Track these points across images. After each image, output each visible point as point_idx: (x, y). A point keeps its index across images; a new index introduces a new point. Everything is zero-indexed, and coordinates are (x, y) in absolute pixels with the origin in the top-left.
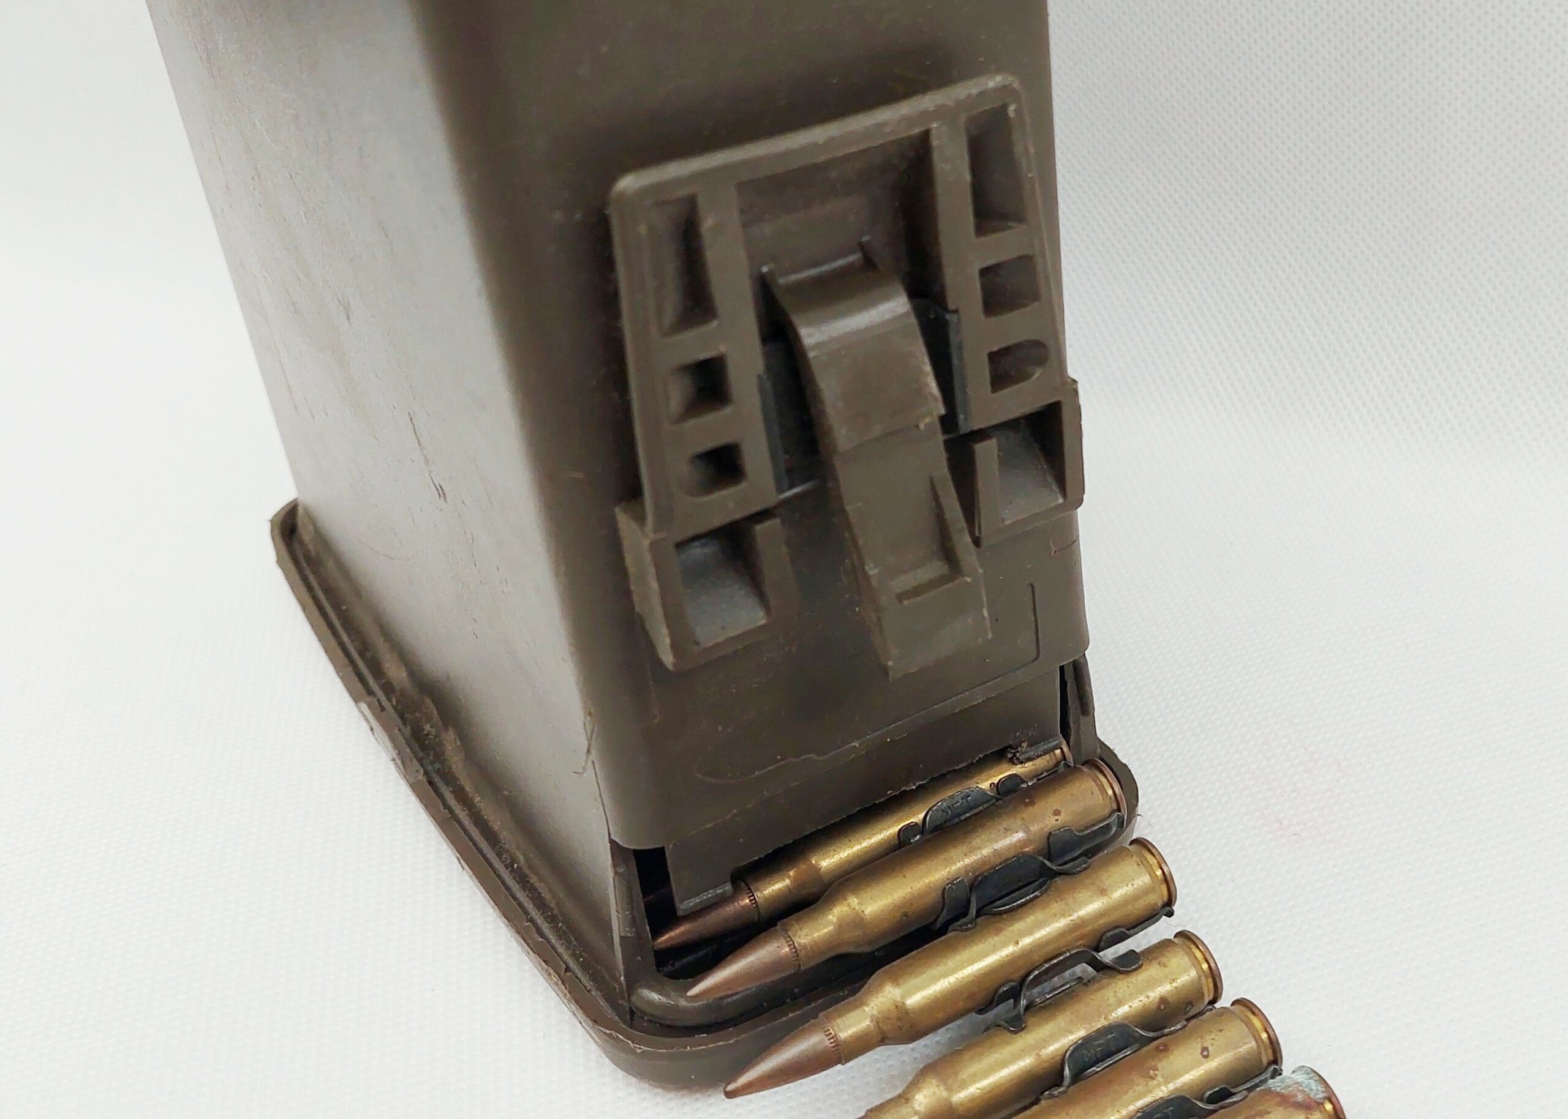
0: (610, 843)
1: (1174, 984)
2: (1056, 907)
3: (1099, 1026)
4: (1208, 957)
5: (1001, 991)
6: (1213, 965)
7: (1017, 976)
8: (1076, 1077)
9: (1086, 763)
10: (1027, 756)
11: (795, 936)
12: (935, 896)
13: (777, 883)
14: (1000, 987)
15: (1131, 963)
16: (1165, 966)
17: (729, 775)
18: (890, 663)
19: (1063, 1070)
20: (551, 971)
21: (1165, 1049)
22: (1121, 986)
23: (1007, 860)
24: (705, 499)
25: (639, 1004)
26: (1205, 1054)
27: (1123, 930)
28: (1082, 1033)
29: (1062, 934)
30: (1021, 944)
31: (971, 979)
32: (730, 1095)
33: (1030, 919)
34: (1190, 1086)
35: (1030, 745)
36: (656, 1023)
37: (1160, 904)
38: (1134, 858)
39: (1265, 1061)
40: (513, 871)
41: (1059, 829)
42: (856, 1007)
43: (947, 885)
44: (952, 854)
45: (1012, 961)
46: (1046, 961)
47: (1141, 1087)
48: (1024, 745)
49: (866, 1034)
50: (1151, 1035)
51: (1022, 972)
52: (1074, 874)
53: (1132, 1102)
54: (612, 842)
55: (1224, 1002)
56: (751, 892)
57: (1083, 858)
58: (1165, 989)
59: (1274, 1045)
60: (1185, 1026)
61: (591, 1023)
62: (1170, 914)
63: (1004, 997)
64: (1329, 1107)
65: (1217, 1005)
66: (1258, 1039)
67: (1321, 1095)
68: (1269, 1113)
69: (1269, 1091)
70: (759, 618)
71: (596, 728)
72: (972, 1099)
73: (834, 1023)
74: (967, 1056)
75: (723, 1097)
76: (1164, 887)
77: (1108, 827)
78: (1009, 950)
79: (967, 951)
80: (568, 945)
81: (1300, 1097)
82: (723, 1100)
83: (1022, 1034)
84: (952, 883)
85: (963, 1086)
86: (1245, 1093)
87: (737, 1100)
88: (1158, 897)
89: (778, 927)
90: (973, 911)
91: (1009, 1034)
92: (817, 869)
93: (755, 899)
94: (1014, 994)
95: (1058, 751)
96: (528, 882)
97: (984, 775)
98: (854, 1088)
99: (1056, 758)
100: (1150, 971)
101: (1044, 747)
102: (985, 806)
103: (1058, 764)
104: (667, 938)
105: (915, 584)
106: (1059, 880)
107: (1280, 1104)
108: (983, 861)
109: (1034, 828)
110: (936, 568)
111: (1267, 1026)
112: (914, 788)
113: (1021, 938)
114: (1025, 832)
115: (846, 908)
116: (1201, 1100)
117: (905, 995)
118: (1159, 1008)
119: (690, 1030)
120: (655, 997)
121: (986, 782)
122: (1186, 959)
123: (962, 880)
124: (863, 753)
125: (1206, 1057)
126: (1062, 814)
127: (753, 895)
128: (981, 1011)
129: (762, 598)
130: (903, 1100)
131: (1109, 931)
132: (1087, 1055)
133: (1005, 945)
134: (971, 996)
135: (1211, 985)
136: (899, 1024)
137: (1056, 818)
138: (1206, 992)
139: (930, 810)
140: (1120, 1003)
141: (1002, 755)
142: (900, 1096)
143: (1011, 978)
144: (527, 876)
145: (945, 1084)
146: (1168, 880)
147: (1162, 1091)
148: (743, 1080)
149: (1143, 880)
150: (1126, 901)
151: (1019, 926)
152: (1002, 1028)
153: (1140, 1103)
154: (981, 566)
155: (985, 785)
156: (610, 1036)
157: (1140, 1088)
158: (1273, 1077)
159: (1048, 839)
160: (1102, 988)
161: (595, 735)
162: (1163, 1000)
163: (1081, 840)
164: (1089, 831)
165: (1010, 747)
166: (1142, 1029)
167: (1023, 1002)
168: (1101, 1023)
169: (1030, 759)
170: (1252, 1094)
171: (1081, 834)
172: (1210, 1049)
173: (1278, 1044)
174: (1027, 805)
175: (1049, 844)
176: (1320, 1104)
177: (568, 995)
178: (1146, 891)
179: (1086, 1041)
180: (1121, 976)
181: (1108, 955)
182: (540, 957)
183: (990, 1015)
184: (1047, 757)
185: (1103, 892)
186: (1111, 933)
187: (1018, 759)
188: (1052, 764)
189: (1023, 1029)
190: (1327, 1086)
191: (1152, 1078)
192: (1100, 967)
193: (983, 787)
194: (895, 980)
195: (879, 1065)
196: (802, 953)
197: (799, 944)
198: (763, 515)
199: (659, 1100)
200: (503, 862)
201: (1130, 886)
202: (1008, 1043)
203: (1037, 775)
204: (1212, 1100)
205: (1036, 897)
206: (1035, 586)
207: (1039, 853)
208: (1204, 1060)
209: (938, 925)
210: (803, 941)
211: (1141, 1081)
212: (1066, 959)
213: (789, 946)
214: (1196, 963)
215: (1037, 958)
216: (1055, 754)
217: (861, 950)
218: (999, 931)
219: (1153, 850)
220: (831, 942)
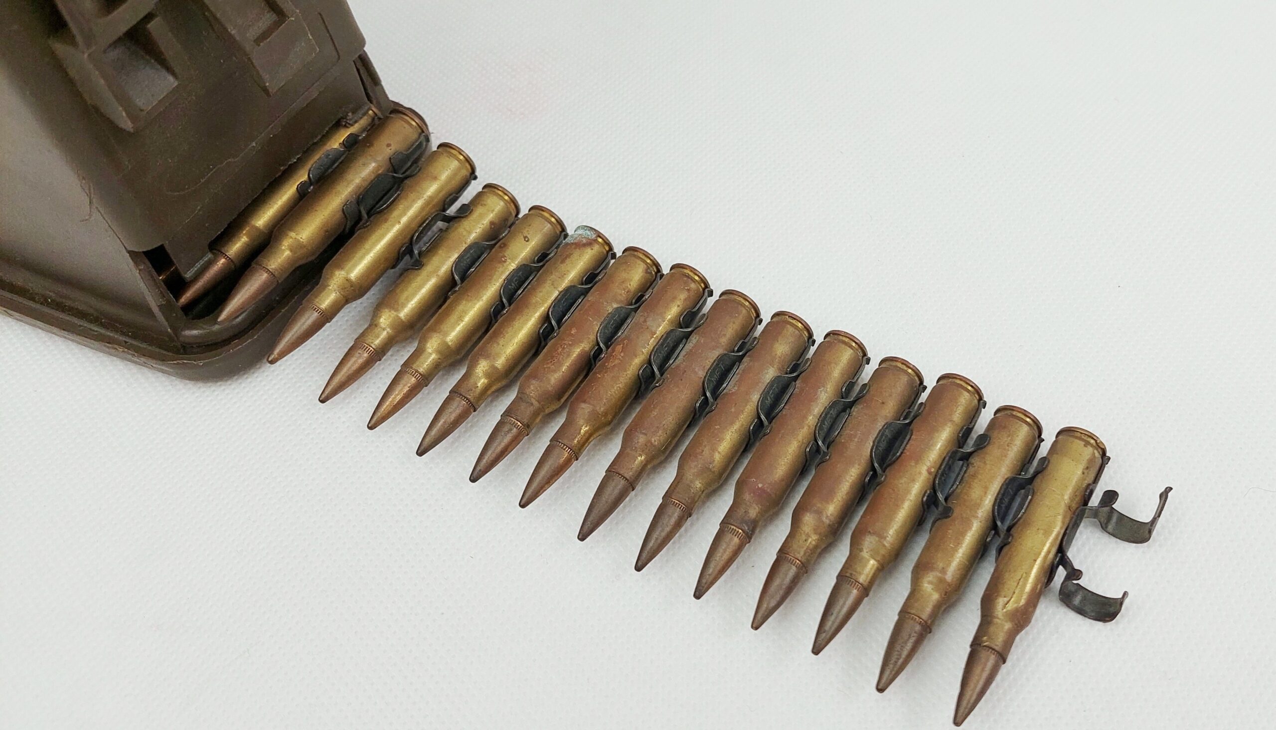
0: (128, 253)
1: (494, 213)
2: (412, 196)
3: (464, 248)
4: (506, 192)
5: (401, 251)
6: (510, 196)
7: (407, 240)
8: (463, 279)
9: (391, 112)
10: (354, 120)
11: (267, 266)
12: (339, 215)
13: (237, 243)
14: (400, 249)
15: (465, 211)
16: (485, 205)
17: (187, 187)
18: (267, 84)
19: (454, 277)
20: (116, 346)
21: (505, 245)
22: (466, 224)
23: (372, 181)
24: (110, 17)
25: (187, 341)
26: (526, 239)
27: (454, 195)
28: (456, 256)
29: (422, 208)
30: (402, 222)
31: (382, 250)
32: (272, 362)
33: (401, 207)
34: (525, 258)
35: (353, 113)
36: (202, 346)
37: (468, 174)
38: (445, 154)
39: (558, 232)
40: (49, 305)
41: (394, 154)
42: (324, 289)
43: (344, 206)
44: (339, 189)
45: (401, 233)
46: (420, 226)
47: (501, 268)
48: (350, 114)
49: (336, 301)
50: (493, 242)
51: (409, 237)
52: (414, 175)
53: (500, 277)
54: (129, 252)
55: (524, 211)
56: (224, 254)
57: (415, 165)
58: (491, 217)
59: (560, 222)
60: (509, 231)
61: (161, 363)
62: (475, 178)
63: (404, 254)
64: (600, 240)
65: (520, 216)
66: (551, 222)
67: (594, 236)
68: (572, 254)
69: (567, 244)
70: (171, 82)
71: (91, 185)
72: (413, 309)
73: (315, 302)
74: (398, 291)
75: (269, 365)
76: (467, 165)
77: (421, 144)
78: (396, 228)
79: (373, 237)
80: (116, 330)
81: (584, 241)
82: (269, 367)
83: (424, 268)
84: (346, 204)
85: (404, 306)
86: (556, 250)
87: (278, 363)
88: (465, 172)
89: (253, 265)
90: (365, 216)
91: (416, 271)
92: (257, 228)
93: (228, 257)
94: (409, 251)
95: (371, 112)
96: (65, 306)
97: (333, 140)
98: (338, 335)
99: (371, 116)
100: (478, 211)
101: (361, 112)
102: (344, 156)
103: (373, 119)
104: (185, 298)
105: (261, 31)
106: (407, 182)
107: (575, 248)
108: (358, 187)
109: (380, 158)
110: (269, 18)
111: (552, 214)
112: (295, 160)
113: (400, 219)
114: (375, 162)
115: (291, 240)
116: (534, 263)
117: (348, 273)
118: (491, 228)
119: (227, 342)
120: (195, 332)
121: (336, 143)
122: (495, 197)
123: (351, 201)
124: (260, 148)
125: (527, 241)
126: (392, 145)
127: (226, 255)
128: (394, 267)
129: (170, 70)
130: (373, 326)
131: (447, 198)
132: (463, 264)
133: (393, 226)
134: (386, 259)
135: (513, 206)
136: (352, 288)
137: (390, 148)
138: (512, 211)
139: (310, 170)
140: (470, 233)
141: (339, 124)
142: (370, 325)
143: (404, 242)
144: (62, 303)
145: (393, 309)
146: (468, 160)
147: (513, 266)
148: (277, 351)
149: (454, 164)
150: (450, 179)
151: (395, 213)
152: (410, 270)
153: (504, 277)
154: (297, 8)
155: (336, 146)
156: (178, 364)
157: (500, 270)
158: (565, 239)
159: (390, 161)
160: (456, 228)
161: (92, 190)
162: (492, 223)
163: (408, 157)
164: (411, 150)
165: (342, 118)
166: (487, 241)
167: (416, 252)
168: (464, 247)
169: (356, 122)
170: (559, 250)
171: (408, 152)
172: (528, 236)
173: (561, 221)
174: (369, 147)
175: (392, 165)
176: (595, 241)
177: (136, 354)
178: (459, 170)
179: (460, 258)
180: (463, 220)
181: (452, 210)
182: (103, 342)
183: (401, 265)
184: (366, 117)
185: (435, 178)
186: (449, 199)
187: (349, 124)
188: (370, 120)
189: (423, 265)
190: (595, 230)
191: (505, 262)
192: (449, 220)
193: (336, 147)
194: (339, 267)
195: (346, 319)
196: (276, 273)
197: (272, 269)
198: (149, 17)
199: (223, 387)
200: (38, 302)
201: (449, 170)
202: (418, 275)
203: (364, 130)
204: (539, 261)
205: (399, 195)
206: (322, 13)
207: (388, 171)
208: (527, 243)
209: (347, 230)
210: (273, 267)
211: (500, 265)
212: (430, 221)
213: (266, 272)
214: (502, 198)
215: (413, 226)
216: (369, 115)
217: (310, 259)
218: (386, 220)
219: (454, 147)
220: (291, 261)
